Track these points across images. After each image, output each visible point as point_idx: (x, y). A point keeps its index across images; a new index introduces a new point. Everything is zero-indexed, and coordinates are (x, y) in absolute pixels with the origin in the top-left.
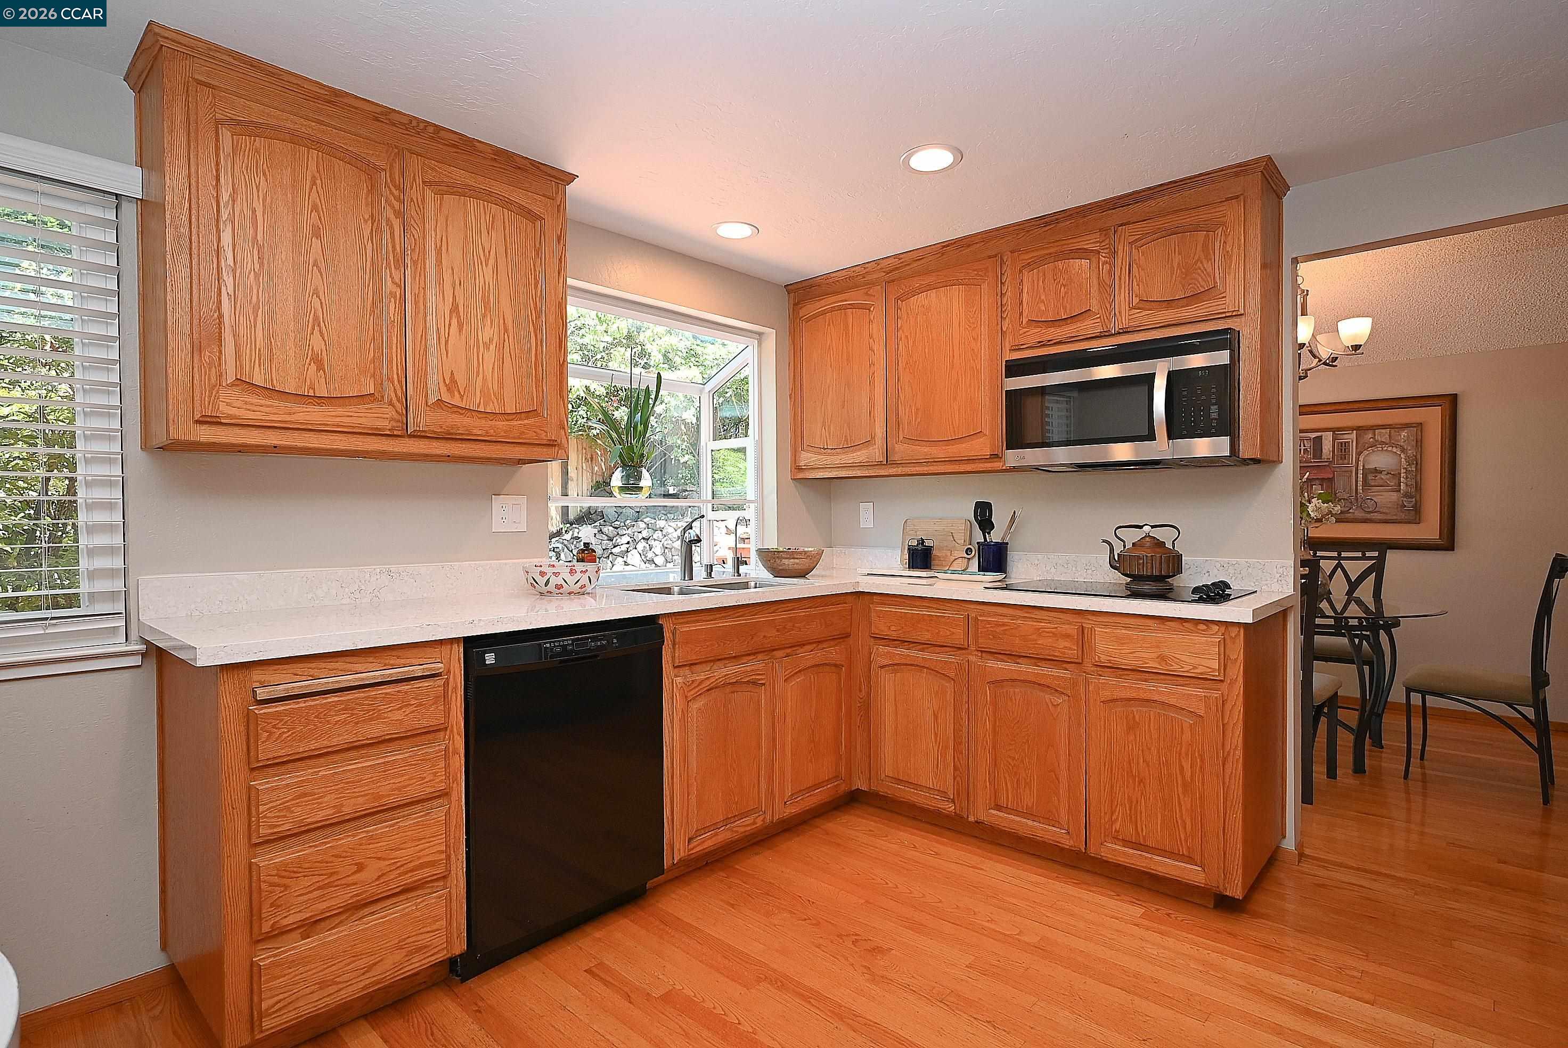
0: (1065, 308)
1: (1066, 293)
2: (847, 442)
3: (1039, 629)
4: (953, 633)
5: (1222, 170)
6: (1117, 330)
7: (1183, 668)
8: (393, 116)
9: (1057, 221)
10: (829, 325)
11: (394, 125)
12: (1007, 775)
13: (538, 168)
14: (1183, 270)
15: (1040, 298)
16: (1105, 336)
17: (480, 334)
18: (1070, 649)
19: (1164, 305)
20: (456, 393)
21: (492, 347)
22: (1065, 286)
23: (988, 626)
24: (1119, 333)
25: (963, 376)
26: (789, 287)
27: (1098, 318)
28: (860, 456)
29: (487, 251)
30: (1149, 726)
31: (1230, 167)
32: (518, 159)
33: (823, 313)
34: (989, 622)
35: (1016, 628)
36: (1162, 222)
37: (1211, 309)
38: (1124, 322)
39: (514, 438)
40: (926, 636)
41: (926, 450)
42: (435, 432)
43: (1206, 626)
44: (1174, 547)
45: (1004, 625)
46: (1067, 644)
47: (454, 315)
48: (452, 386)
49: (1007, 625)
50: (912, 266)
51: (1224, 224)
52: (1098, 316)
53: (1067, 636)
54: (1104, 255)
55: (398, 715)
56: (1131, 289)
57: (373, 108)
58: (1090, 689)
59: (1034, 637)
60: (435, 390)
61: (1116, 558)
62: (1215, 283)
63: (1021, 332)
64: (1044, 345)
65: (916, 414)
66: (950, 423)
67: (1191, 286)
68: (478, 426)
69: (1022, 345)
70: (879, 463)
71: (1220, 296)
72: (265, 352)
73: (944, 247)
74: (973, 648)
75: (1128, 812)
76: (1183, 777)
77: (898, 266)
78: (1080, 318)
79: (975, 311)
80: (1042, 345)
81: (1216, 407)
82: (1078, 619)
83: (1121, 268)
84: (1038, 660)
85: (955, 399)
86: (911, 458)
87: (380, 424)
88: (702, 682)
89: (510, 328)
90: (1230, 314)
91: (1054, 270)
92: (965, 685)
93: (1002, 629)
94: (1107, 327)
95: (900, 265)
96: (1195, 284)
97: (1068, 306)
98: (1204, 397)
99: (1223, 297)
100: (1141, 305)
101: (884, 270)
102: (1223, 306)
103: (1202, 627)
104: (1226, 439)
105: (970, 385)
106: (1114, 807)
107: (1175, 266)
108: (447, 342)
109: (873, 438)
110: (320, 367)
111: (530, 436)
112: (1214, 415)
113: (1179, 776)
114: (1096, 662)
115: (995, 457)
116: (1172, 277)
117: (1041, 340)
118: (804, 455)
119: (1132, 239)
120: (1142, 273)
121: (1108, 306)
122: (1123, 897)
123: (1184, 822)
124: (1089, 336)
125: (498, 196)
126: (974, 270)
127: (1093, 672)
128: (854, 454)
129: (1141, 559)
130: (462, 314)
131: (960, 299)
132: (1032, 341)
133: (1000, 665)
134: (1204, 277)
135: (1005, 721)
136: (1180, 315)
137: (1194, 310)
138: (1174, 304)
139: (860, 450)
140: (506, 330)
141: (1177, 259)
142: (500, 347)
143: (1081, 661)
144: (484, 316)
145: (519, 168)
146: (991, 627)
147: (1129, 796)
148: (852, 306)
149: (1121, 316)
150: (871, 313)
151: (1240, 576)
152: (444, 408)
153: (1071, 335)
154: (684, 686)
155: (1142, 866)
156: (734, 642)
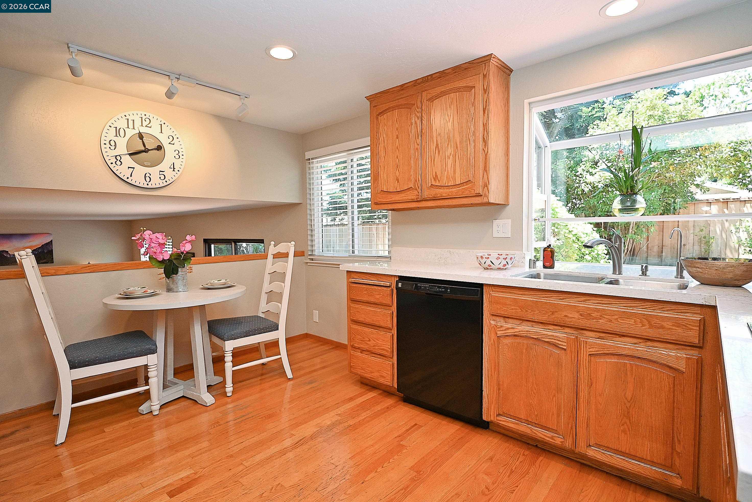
8: (418, 81)
11: (420, 84)
13: (473, 63)
17: (446, 153)
20: (437, 180)
21: (451, 157)
29: (449, 116)
32: (463, 66)
39: (459, 195)
42: (430, 198)
47: (437, 149)
48: (436, 178)
55: (378, 297)
57: (412, 83)
60: (430, 181)
68: (444, 192)
72: (386, 180)
87: (413, 197)
88: (508, 329)
89: (459, 146)
108: (434, 160)
110: (398, 182)
111: (466, 193)
125: (454, 89)
130: (439, 147)
140: (457, 147)
142: (454, 156)
144: (448, 145)
145: (466, 69)
152: (434, 187)
154: (495, 326)
156: (536, 312)
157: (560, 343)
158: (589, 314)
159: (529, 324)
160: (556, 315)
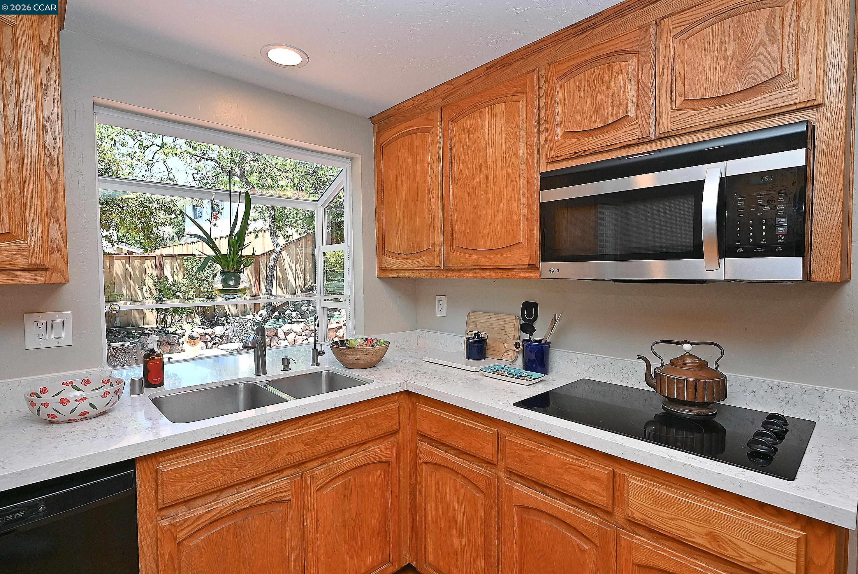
0: (601, 116)
1: (602, 100)
2: (414, 248)
3: (567, 464)
4: (484, 447)
6: (657, 135)
10: (400, 148)
14: (740, 58)
15: (576, 107)
16: (644, 142)
18: (599, 494)
19: (716, 101)
22: (601, 93)
23: (515, 448)
24: (660, 138)
25: (505, 189)
26: (374, 119)
27: (637, 123)
28: (422, 262)
33: (397, 138)
34: (516, 445)
35: (542, 457)
37: (776, 102)
38: (666, 126)
40: (460, 444)
41: (474, 258)
44: (717, 369)
45: (530, 450)
46: (596, 489)
49: (534, 452)
50: (464, 90)
52: (637, 121)
53: (595, 479)
54: (644, 54)
56: (674, 89)
59: (560, 471)
61: (653, 375)
62: (783, 68)
63: (557, 144)
65: (466, 225)
66: (494, 234)
67: (750, 76)
69: (558, 157)
70: (438, 268)
71: (789, 84)
73: (490, 67)
74: (501, 464)
77: (451, 91)
78: (617, 125)
79: (515, 127)
80: (578, 155)
81: (784, 220)
82: (608, 462)
84: (564, 495)
85: (498, 211)
86: (462, 265)
88: (199, 517)
90: (803, 105)
91: (590, 77)
92: (494, 501)
94: (646, 133)
95: (454, 90)
96: (755, 74)
97: (604, 114)
98: (766, 208)
99: (793, 85)
100: (684, 106)
101: (441, 96)
102: (793, 97)
104: (798, 260)
105: (511, 198)
107: (730, 54)
109: (433, 246)
112: (781, 230)
114: (629, 516)
115: (533, 267)
116: (725, 68)
117: (576, 151)
118: (385, 258)
119: (677, 31)
120: (688, 68)
121: (648, 110)
124: (626, 144)
126: (514, 87)
127: (625, 526)
128: (419, 260)
129: (681, 383)
131: (502, 115)
132: (568, 151)
133: (526, 491)
134: (768, 63)
135: (531, 549)
136: (734, 112)
137: (753, 104)
138: (726, 100)
139: (424, 256)
141: (732, 46)
143: (611, 510)
146: (518, 449)
148: (417, 131)
149: (662, 119)
150: (431, 135)
151: (792, 402)
153: (607, 144)
154: (171, 527)
156: (247, 467)
157: (282, 495)
158: (315, 439)
159: (233, 491)
160: (277, 458)
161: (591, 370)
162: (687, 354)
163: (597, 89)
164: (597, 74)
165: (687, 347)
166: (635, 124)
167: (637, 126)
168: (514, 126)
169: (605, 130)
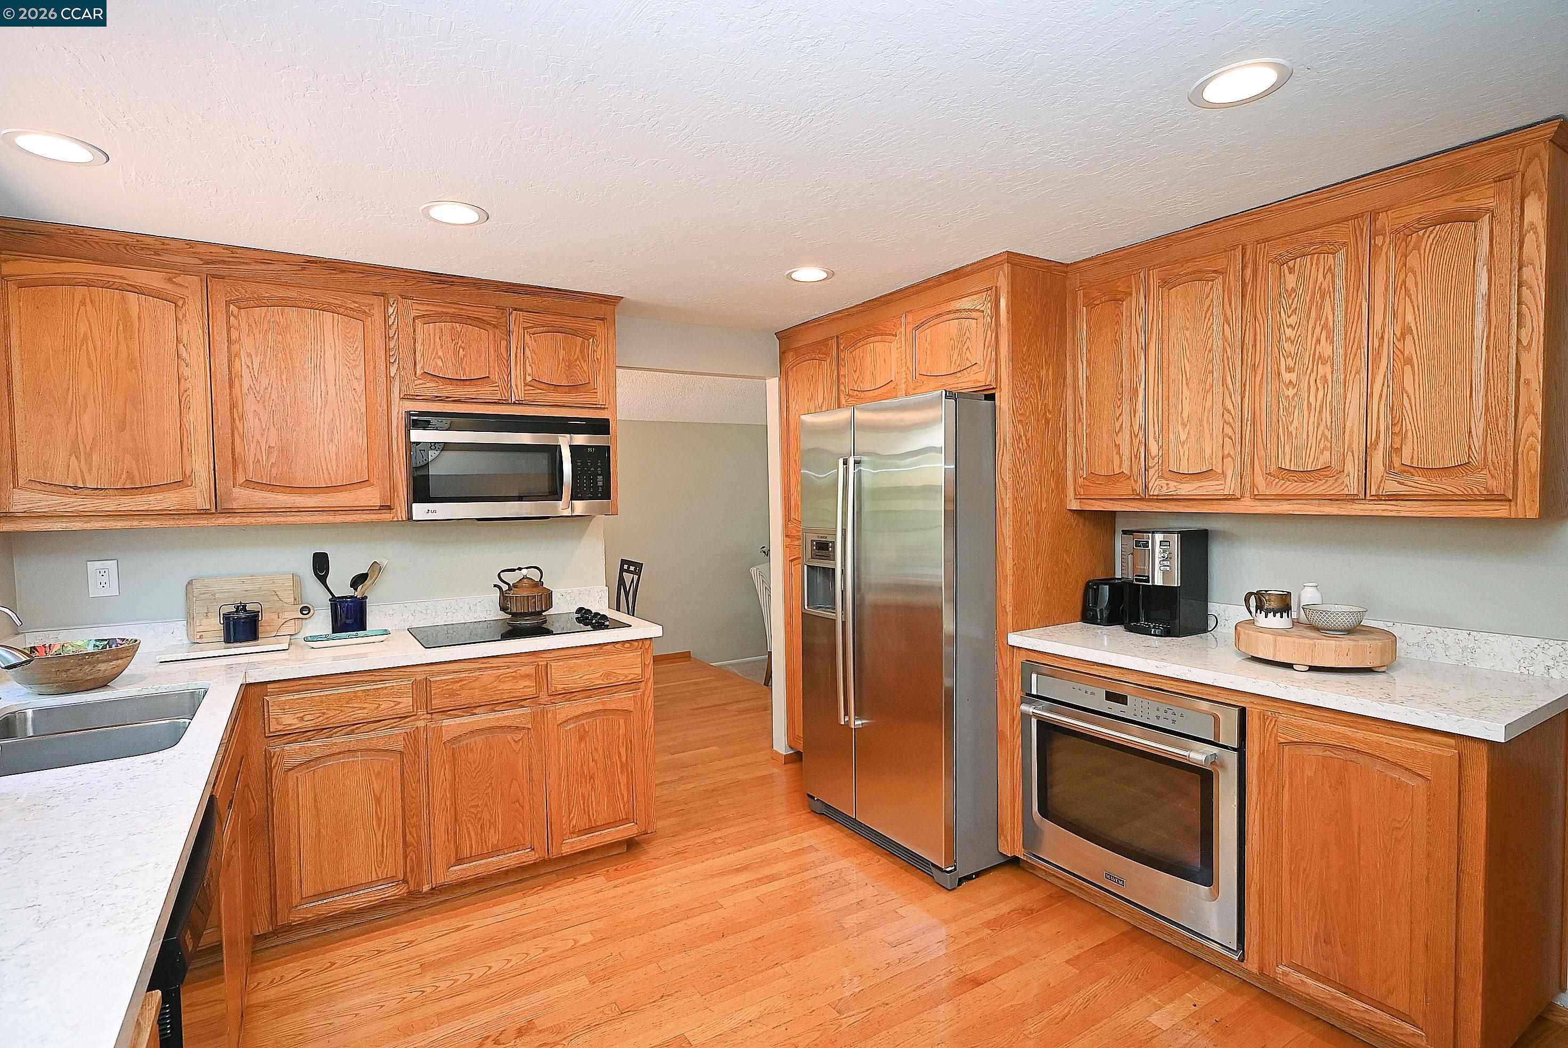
0: (464, 370)
1: (464, 355)
2: (132, 480)
3: (499, 676)
4: (399, 703)
5: (593, 295)
6: (513, 400)
7: (618, 679)
9: (452, 284)
10: (83, 304)
12: (469, 825)
14: (566, 363)
15: (437, 353)
16: (503, 403)
19: (552, 388)
22: (462, 348)
24: (515, 403)
27: (497, 386)
30: (596, 731)
31: (598, 295)
34: (443, 681)
35: (475, 680)
36: (551, 319)
37: (586, 399)
38: (519, 395)
43: (631, 644)
45: (461, 680)
46: (525, 684)
50: (252, 267)
51: (593, 336)
52: (497, 384)
53: (525, 676)
54: (500, 330)
56: (525, 368)
58: (549, 717)
59: (495, 684)
62: (590, 379)
63: (417, 383)
64: (441, 400)
65: (269, 452)
67: (572, 378)
69: (417, 396)
70: (200, 511)
71: (593, 391)
73: (308, 261)
74: (420, 713)
75: (582, 806)
76: (621, 761)
77: (226, 259)
78: (481, 382)
79: (357, 348)
81: (601, 477)
82: (532, 659)
83: (517, 348)
84: (493, 706)
85: (331, 441)
86: (260, 506)
90: (600, 406)
91: (451, 330)
93: (459, 685)
94: (505, 396)
95: (231, 260)
96: (575, 377)
97: (467, 369)
98: (592, 469)
99: (595, 393)
100: (533, 384)
101: (200, 257)
102: (595, 399)
103: (627, 645)
105: (352, 429)
106: (571, 808)
107: (561, 358)
109: (190, 477)
112: (600, 484)
113: (618, 761)
114: (552, 692)
115: (386, 508)
116: (558, 366)
117: (438, 395)
118: (24, 496)
119: (526, 325)
120: (534, 357)
121: (505, 378)
122: (580, 878)
123: (623, 795)
124: (487, 400)
127: (547, 702)
131: (336, 328)
132: (429, 394)
133: (455, 721)
134: (582, 373)
135: (466, 774)
137: (576, 397)
138: (558, 389)
139: (162, 492)
141: (562, 352)
143: (538, 695)
146: (446, 685)
147: (582, 793)
148: (138, 290)
149: (517, 389)
150: (178, 309)
153: (471, 397)
155: (595, 844)
161: (411, 618)
162: (525, 577)
163: (459, 344)
164: (459, 330)
165: (524, 572)
166: (495, 386)
167: (497, 388)
168: (355, 347)
169: (468, 383)
